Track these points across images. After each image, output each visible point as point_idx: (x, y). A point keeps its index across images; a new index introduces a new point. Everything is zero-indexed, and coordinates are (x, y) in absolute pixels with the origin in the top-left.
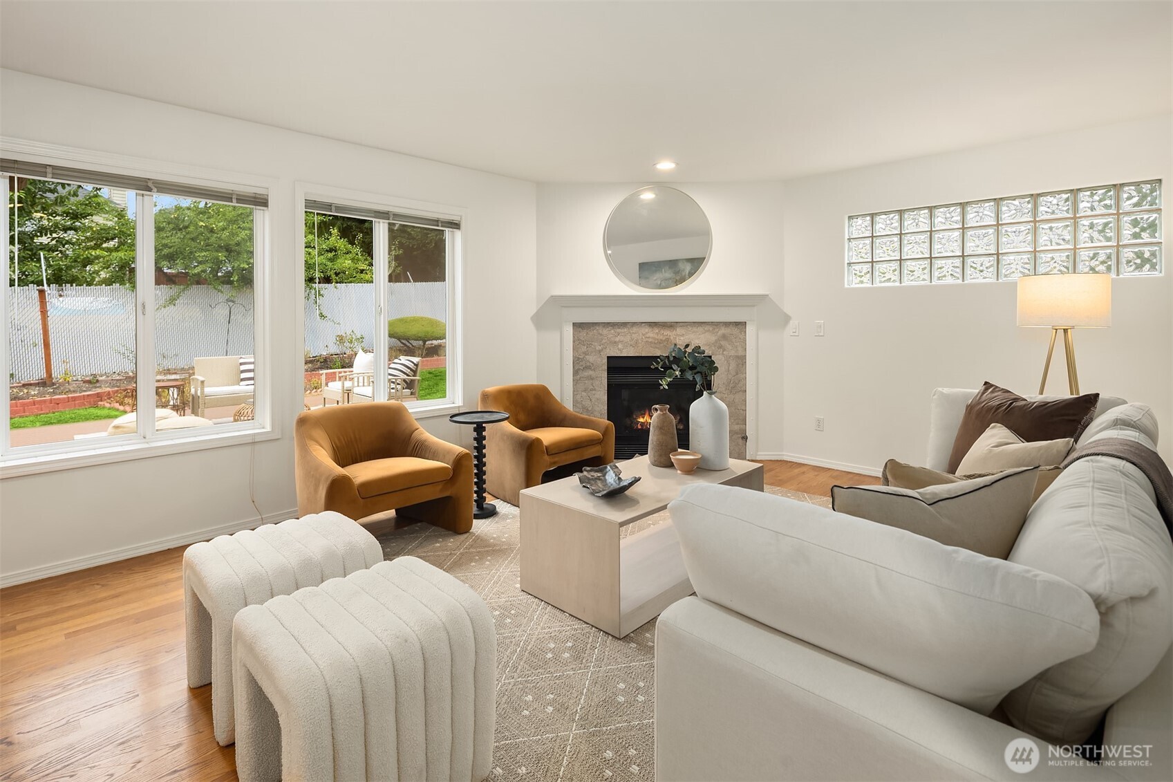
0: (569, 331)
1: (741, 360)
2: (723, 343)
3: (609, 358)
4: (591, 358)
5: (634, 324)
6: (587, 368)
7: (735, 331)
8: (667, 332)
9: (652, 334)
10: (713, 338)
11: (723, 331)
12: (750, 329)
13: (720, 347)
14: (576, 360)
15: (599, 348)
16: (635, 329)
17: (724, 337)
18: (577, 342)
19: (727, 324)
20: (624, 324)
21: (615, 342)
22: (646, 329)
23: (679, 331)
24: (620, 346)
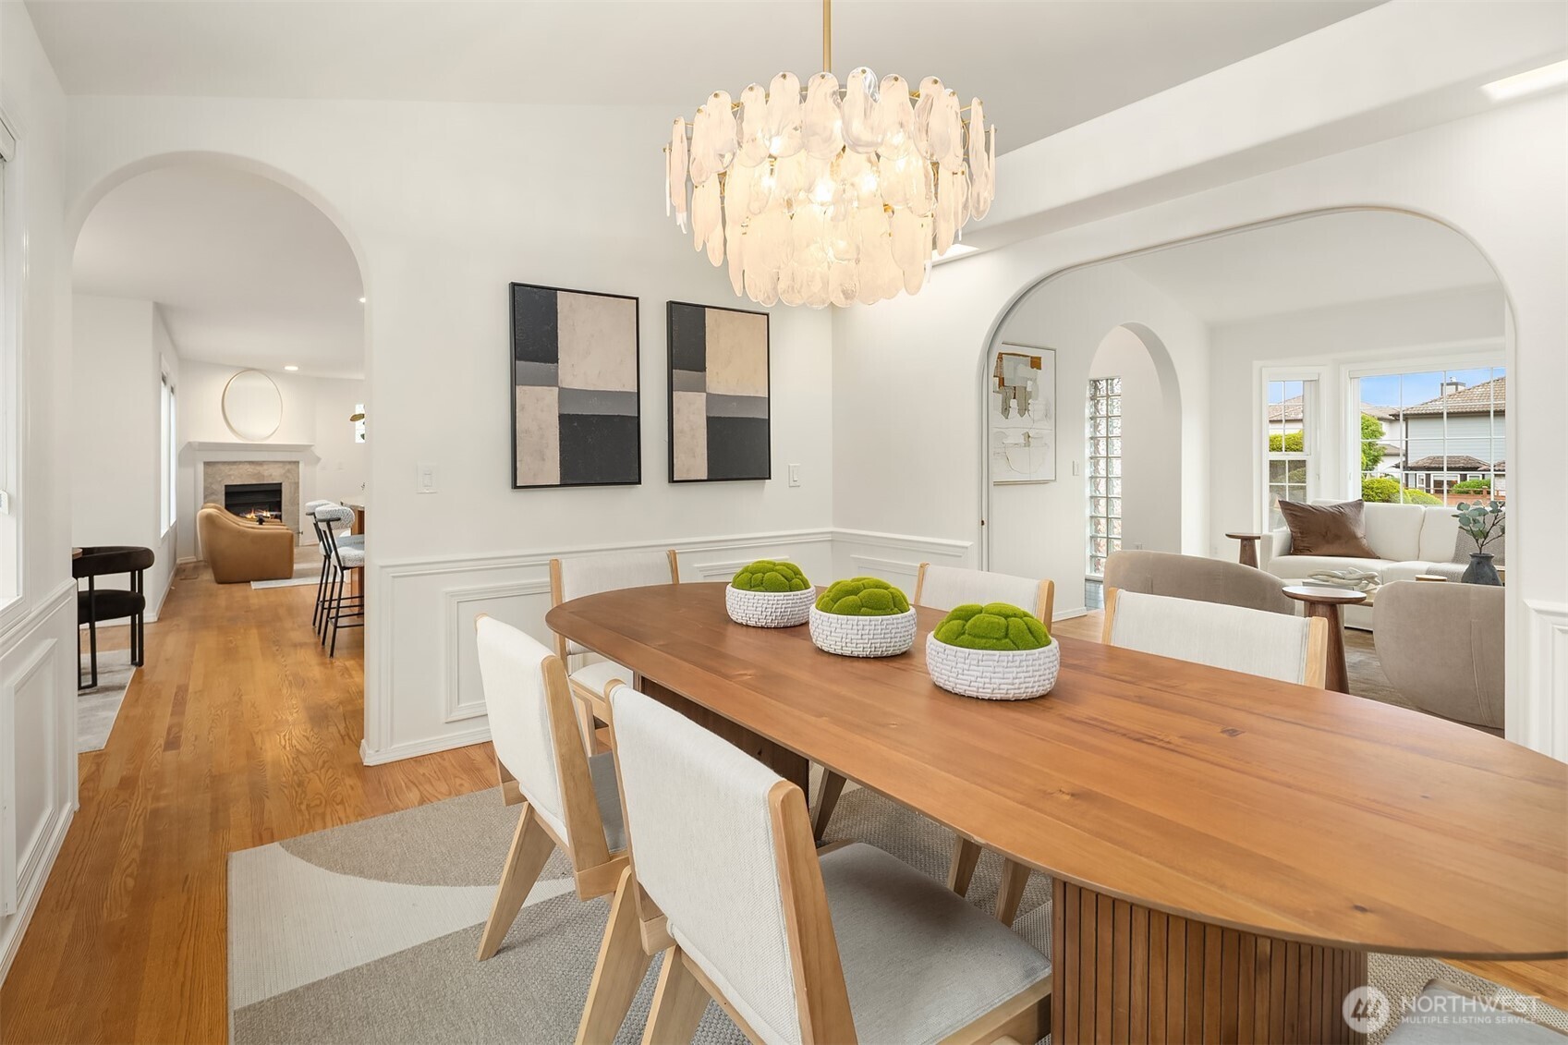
0: (201, 467)
1: (297, 484)
2: (288, 474)
3: (226, 486)
4: (214, 487)
5: (240, 462)
6: (212, 493)
7: (293, 466)
8: (259, 468)
9: (250, 469)
10: (282, 471)
11: (288, 467)
12: (301, 465)
13: (287, 477)
14: (206, 489)
15: (220, 479)
16: (241, 466)
17: (289, 471)
18: (206, 474)
19: (290, 462)
20: (234, 463)
21: (230, 475)
22: (248, 466)
23: (265, 467)
24: (233, 478)
